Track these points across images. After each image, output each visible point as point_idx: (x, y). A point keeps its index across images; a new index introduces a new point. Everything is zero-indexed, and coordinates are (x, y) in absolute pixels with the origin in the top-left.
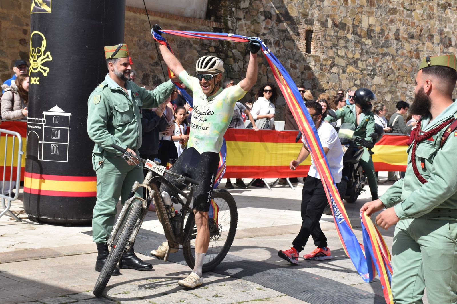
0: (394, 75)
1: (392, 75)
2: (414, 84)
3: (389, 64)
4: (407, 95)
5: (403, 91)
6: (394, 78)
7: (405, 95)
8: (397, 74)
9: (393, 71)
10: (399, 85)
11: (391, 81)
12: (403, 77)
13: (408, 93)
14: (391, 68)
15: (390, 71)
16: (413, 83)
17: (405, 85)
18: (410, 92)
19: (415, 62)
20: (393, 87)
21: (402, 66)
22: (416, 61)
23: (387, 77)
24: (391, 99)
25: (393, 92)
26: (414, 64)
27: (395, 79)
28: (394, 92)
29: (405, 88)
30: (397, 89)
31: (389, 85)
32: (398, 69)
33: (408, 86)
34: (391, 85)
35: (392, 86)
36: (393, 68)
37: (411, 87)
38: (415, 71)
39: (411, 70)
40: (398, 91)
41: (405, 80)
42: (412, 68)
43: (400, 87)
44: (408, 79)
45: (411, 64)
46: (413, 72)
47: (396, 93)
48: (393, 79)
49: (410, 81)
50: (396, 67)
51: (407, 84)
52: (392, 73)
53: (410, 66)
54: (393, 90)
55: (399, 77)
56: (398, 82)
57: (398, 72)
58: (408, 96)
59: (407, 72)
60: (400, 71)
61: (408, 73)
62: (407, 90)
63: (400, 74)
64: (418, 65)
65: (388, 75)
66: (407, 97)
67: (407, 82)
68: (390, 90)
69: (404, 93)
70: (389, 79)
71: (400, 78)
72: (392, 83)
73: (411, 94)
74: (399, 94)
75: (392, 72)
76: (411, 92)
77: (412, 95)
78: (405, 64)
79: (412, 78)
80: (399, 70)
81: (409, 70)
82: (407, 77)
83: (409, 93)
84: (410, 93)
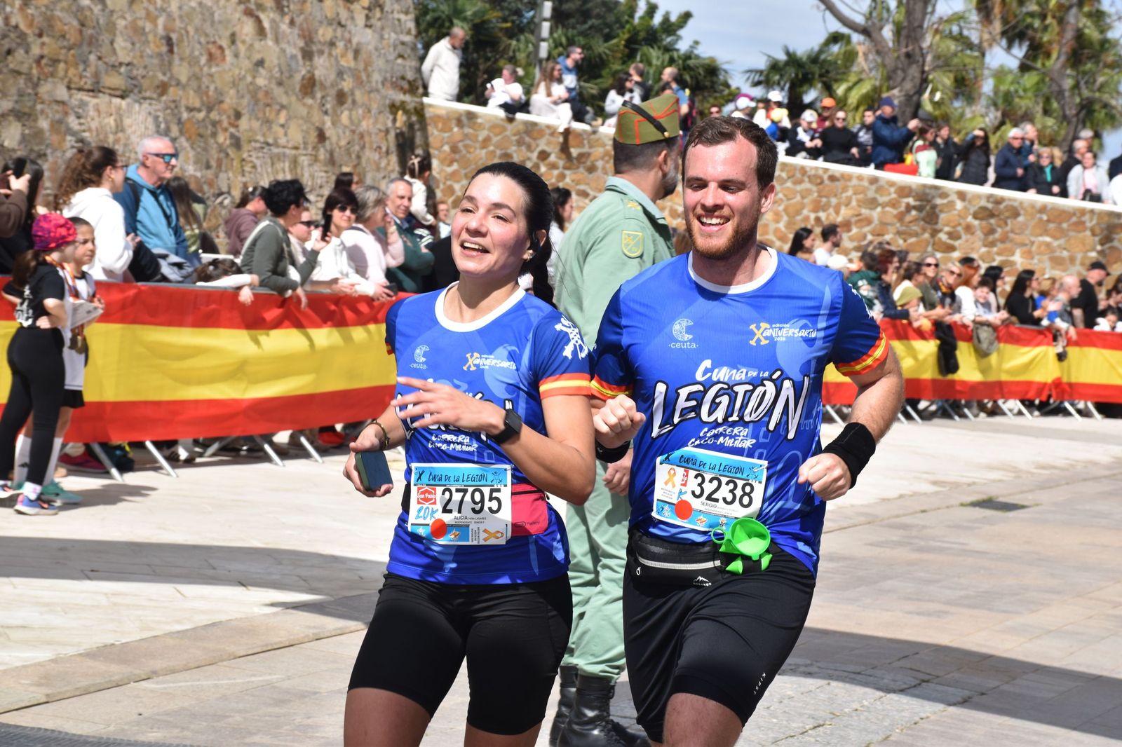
0: (27, 52)
1: (20, 53)
2: (89, 91)
3: (8, 9)
4: (69, 131)
5: (54, 112)
6: (26, 65)
7: (63, 128)
8: (36, 51)
9: (22, 36)
10: (44, 89)
11: (19, 73)
12: (55, 62)
13: (73, 122)
14: (16, 27)
15: (12, 35)
16: (87, 87)
17: (62, 93)
18: (79, 117)
19: (90, 9)
20: (26, 98)
21: (49, 20)
22: (93, 6)
23: (6, 59)
24: (20, 143)
25: (25, 114)
26: (86, 17)
27: (31, 68)
28: (29, 115)
29: (63, 103)
30: (39, 107)
31: (13, 91)
32: (37, 31)
33: (71, 96)
34: (19, 90)
35: (21, 94)
36: (22, 27)
37: (81, 100)
38: (90, 44)
39: (78, 37)
40: (42, 112)
41: (61, 73)
42: (81, 32)
43: (46, 97)
44: (72, 72)
45: (76, 16)
46: (85, 48)
47: (36, 120)
48: (24, 69)
49: (76, 79)
50: (31, 25)
51: (69, 88)
52: (19, 45)
53: (75, 23)
54: (27, 110)
55: (44, 61)
56: (39, 79)
57: (39, 41)
58: (74, 134)
59: (65, 43)
60: (45, 39)
61: (70, 49)
62: (70, 111)
63: (46, 51)
64: (98, 23)
65: (9, 52)
66: (69, 138)
67: (70, 82)
68: (17, 107)
69: (60, 122)
70: (11, 66)
71: (48, 63)
72: (21, 81)
73: (83, 127)
74: (44, 124)
75: (18, 40)
76: (82, 121)
77: (84, 131)
78: (58, 13)
79: (81, 67)
80: (40, 35)
81: (73, 37)
82: (66, 62)
83: (77, 121)
84: (81, 124)
